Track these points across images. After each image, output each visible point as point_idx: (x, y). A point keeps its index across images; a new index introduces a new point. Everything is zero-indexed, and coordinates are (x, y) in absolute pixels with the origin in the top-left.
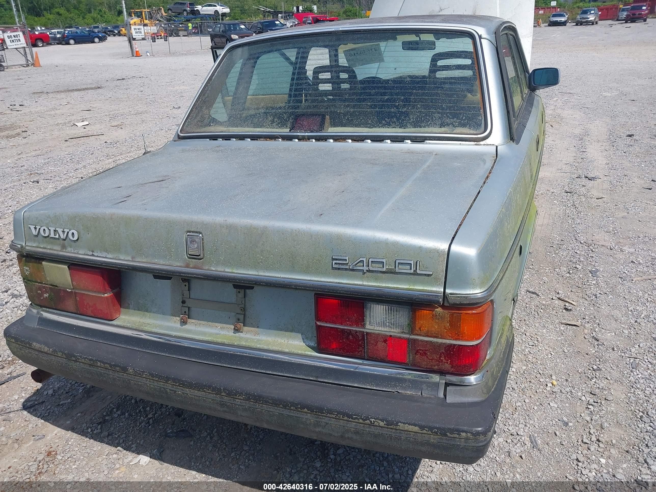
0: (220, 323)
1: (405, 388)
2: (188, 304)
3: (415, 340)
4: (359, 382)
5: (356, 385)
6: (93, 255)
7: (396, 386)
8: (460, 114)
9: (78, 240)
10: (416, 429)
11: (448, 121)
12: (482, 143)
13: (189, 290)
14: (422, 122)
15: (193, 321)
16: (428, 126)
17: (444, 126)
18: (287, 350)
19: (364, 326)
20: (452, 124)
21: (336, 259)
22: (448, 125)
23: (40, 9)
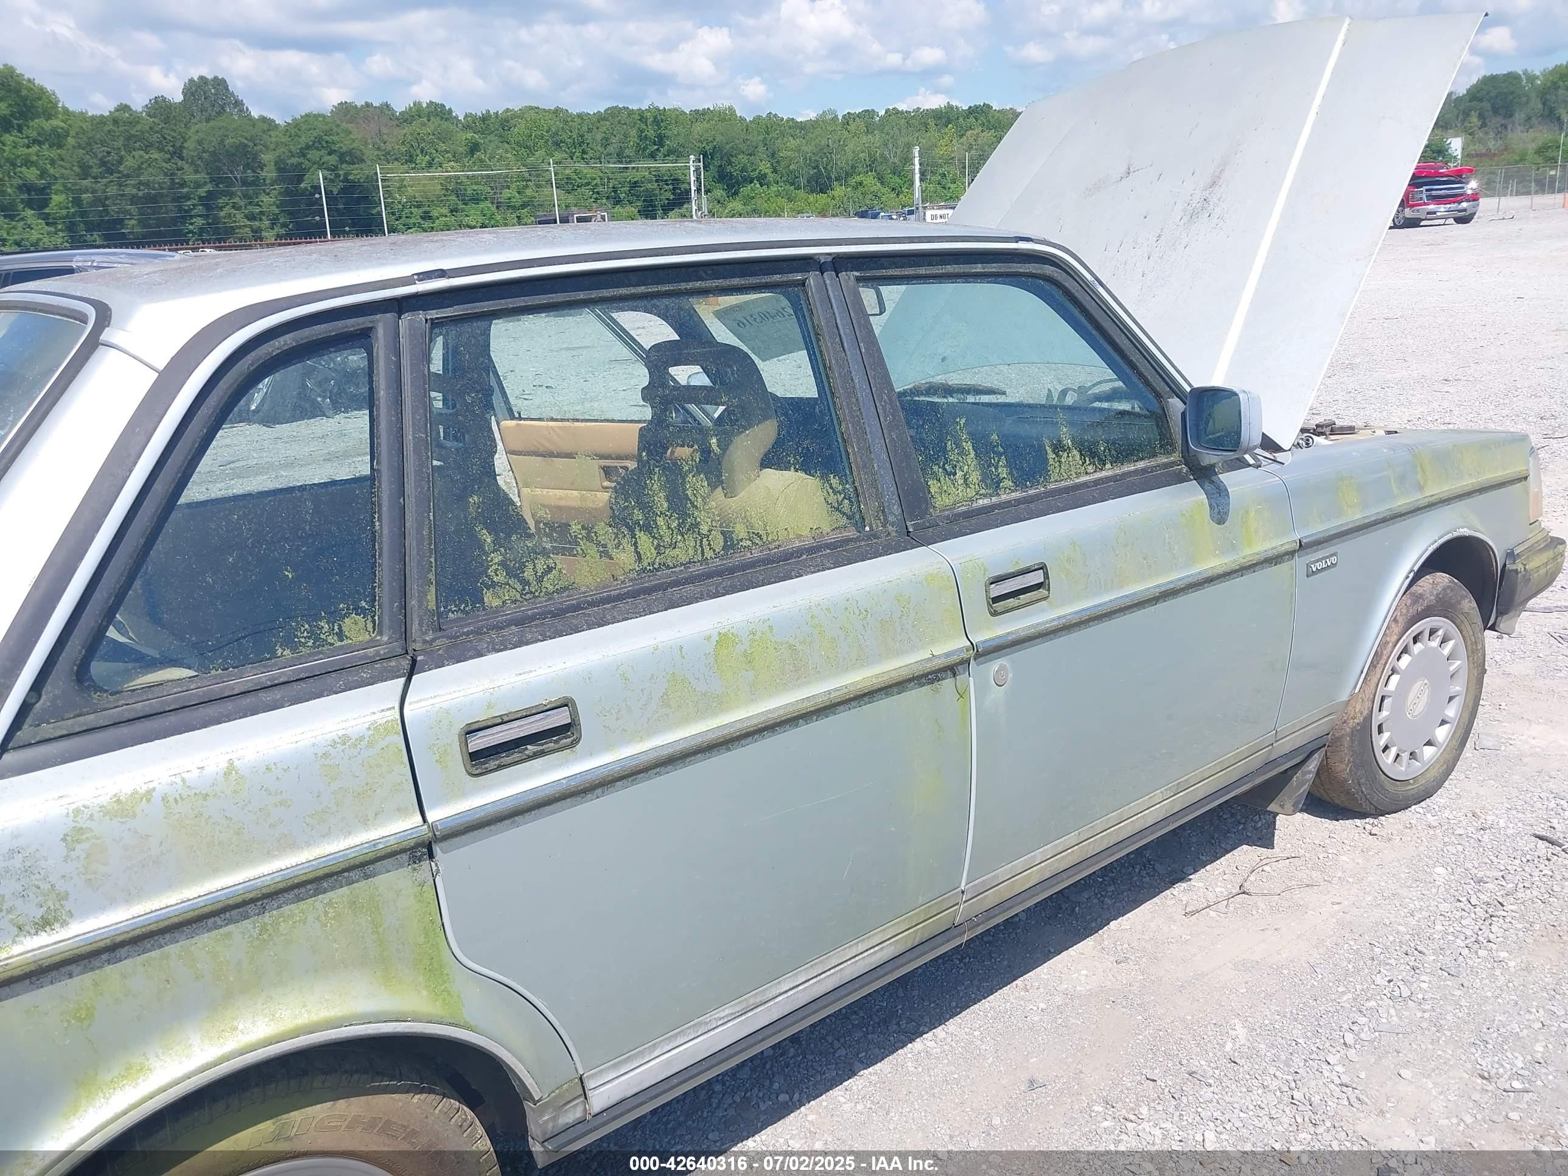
23: (829, 178)
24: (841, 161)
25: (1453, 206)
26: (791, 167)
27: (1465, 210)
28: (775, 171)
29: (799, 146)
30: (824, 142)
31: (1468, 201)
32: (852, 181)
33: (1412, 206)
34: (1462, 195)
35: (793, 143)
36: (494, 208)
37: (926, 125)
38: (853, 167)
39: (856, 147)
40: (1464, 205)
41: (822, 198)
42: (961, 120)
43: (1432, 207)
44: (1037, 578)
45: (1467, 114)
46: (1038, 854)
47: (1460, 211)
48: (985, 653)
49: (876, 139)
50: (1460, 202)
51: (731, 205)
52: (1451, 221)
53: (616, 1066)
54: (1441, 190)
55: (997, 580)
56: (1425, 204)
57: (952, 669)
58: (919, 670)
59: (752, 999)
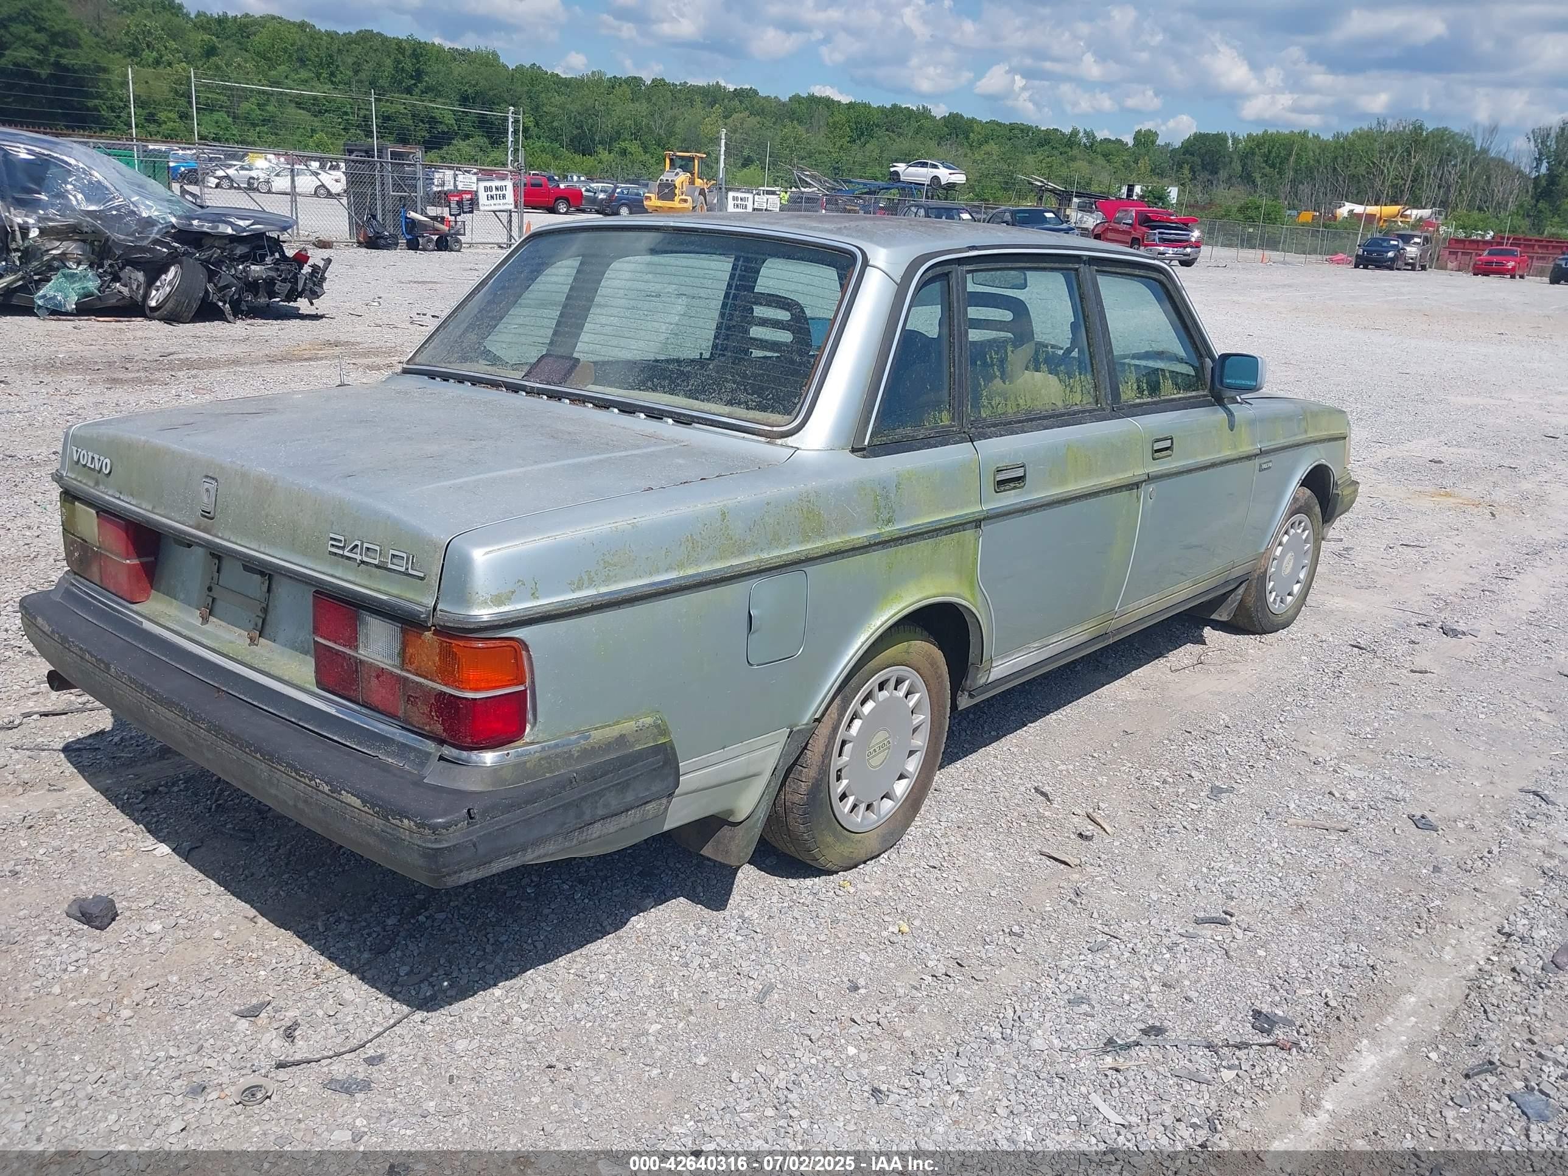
0: (239, 627)
1: (388, 754)
2: (214, 594)
3: (406, 679)
4: (340, 736)
5: (335, 738)
6: (119, 498)
7: (379, 748)
8: (768, 389)
9: (110, 472)
10: (358, 803)
11: (742, 397)
12: (779, 441)
13: (218, 572)
14: (704, 392)
15: (215, 620)
16: (708, 400)
17: (732, 405)
18: (286, 678)
19: (356, 648)
20: (746, 403)
21: (335, 540)
22: (739, 404)
23: (593, 140)
24: (607, 124)
25: (1180, 250)
26: (555, 124)
27: (1188, 255)
28: (537, 124)
29: (565, 103)
30: (590, 103)
31: (1191, 247)
32: (617, 146)
33: (1146, 246)
34: (1187, 241)
35: (558, 99)
36: (230, 120)
37: (692, 101)
38: (618, 133)
39: (624, 111)
40: (1189, 250)
41: (589, 161)
42: (726, 101)
43: (1162, 248)
44: (1168, 443)
45: (1180, 166)
46: (1144, 601)
47: (1185, 255)
48: (1150, 479)
49: (643, 107)
50: (1185, 248)
51: (493, 155)
52: (1176, 263)
53: (1002, 658)
54: (1172, 234)
55: (1158, 441)
56: (1157, 245)
57: (1137, 485)
58: (1126, 482)
59: (1045, 642)
